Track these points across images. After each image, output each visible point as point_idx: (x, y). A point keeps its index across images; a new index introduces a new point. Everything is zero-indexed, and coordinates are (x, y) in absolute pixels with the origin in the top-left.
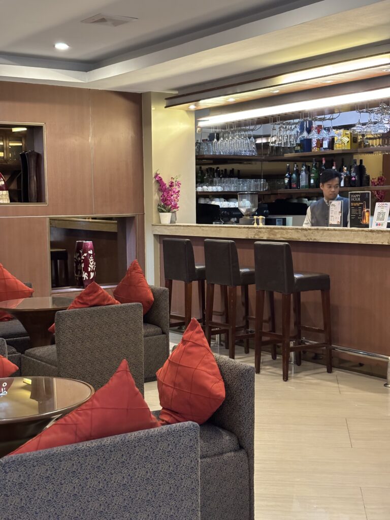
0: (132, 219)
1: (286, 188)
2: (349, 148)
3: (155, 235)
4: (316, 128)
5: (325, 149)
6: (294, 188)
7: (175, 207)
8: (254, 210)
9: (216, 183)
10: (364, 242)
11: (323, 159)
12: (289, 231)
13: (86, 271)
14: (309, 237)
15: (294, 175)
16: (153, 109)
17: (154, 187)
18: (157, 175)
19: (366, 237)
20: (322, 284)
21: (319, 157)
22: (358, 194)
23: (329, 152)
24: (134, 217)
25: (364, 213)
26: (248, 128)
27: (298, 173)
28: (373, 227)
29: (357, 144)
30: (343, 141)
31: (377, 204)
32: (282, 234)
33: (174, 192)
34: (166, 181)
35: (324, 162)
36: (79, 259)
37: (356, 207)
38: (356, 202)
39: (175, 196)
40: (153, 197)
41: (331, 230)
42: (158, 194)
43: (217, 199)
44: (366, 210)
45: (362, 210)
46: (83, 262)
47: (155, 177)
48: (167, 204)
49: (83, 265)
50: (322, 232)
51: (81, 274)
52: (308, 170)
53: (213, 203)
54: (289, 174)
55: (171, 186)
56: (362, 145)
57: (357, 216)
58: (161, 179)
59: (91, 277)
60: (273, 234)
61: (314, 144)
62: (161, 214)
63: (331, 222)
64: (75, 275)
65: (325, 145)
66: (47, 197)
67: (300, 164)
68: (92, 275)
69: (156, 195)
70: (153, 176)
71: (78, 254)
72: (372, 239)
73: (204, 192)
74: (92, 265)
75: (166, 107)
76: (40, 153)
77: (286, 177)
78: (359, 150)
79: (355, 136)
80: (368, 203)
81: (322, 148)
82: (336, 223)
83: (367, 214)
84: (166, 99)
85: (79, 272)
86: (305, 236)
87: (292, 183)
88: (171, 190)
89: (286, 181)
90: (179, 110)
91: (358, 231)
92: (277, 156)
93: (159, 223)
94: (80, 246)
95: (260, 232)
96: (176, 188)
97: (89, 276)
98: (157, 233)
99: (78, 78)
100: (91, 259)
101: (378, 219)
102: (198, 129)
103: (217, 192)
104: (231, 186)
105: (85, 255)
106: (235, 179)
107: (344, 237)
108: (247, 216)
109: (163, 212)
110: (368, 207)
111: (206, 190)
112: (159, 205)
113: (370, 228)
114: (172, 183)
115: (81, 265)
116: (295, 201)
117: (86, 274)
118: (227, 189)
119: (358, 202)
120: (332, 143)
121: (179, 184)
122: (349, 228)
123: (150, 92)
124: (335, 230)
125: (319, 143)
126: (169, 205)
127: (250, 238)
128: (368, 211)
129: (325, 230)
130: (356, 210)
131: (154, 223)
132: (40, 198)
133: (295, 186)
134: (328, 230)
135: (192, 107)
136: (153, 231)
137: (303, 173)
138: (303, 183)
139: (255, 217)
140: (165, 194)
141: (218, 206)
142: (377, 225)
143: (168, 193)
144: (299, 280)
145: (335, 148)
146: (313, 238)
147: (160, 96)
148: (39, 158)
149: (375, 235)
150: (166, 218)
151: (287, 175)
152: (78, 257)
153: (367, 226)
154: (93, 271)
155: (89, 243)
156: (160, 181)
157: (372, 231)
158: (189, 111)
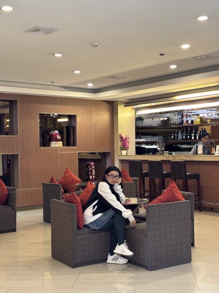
0: (109, 153)
1: (172, 140)
2: (200, 124)
3: (119, 160)
4: (185, 115)
5: (189, 124)
6: (176, 140)
7: (128, 148)
8: (163, 149)
9: (142, 138)
10: (213, 160)
11: (189, 128)
12: (182, 156)
13: (91, 175)
14: (190, 159)
15: (176, 135)
16: (119, 107)
17: (119, 140)
18: (120, 135)
19: (214, 158)
20: (197, 177)
21: (186, 127)
22: (210, 142)
23: (192, 125)
24: (110, 152)
25: (212, 149)
26: (158, 115)
27: (178, 134)
28: (216, 155)
29: (202, 122)
30: (197, 121)
31: (217, 146)
32: (179, 158)
33: (127, 142)
34: (124, 137)
35: (189, 129)
36: (88, 170)
37: (209, 147)
38: (209, 145)
39: (128, 143)
40: (118, 144)
41: (200, 156)
42: (121, 142)
43: (143, 145)
44: (213, 148)
45: (211, 148)
46: (90, 172)
47: (120, 136)
48: (124, 147)
49: (90, 173)
50: (195, 157)
51: (89, 176)
52: (182, 132)
53: (142, 146)
54: (174, 134)
55: (126, 139)
56: (205, 122)
57: (209, 150)
58: (122, 136)
59: (94, 178)
60: (175, 158)
61: (185, 122)
62: (122, 151)
63: (198, 153)
64: (86, 177)
65: (190, 122)
66: (77, 144)
67: (178, 130)
68: (94, 177)
69: (120, 143)
70: (119, 135)
71: (87, 168)
72: (216, 159)
73: (138, 142)
74: (94, 173)
75: (124, 107)
76: (75, 126)
77: (172, 135)
78: (204, 124)
79: (202, 119)
80: (213, 145)
81: (188, 123)
82: (201, 153)
83: (213, 150)
84: (124, 103)
85: (88, 176)
86: (188, 158)
87: (175, 138)
88: (126, 141)
89: (173, 137)
90: (129, 108)
91: (210, 156)
92: (166, 126)
93: (121, 155)
94: (88, 165)
95: (169, 157)
96: (128, 140)
97: (93, 177)
98: (120, 159)
99: (92, 96)
100: (94, 170)
101: (218, 151)
102: (136, 116)
103: (143, 142)
104: (149, 139)
105: (91, 168)
106: (150, 136)
107: (205, 159)
108: (160, 151)
109: (123, 150)
110: (213, 147)
111: (139, 141)
112: (121, 147)
113: (214, 155)
114: (126, 138)
115: (89, 173)
116: (175, 146)
117: (91, 176)
118: (147, 141)
119: (210, 145)
120: (192, 122)
121: (129, 138)
122: (206, 155)
123: (117, 101)
124: (201, 156)
125: (187, 122)
126: (125, 147)
127: (164, 160)
128: (213, 149)
129: (197, 156)
130: (209, 148)
131: (119, 155)
132: (74, 144)
133: (176, 139)
134: (198, 156)
135: (135, 107)
136: (119, 158)
137: (180, 134)
138: (180, 138)
139: (165, 152)
140: (124, 142)
141: (145, 148)
142: (217, 154)
143: (125, 142)
144: (189, 175)
145: (194, 124)
146: (192, 159)
147: (122, 102)
148: (74, 128)
149: (217, 157)
150: (124, 152)
151: (173, 134)
152: (87, 169)
153: (213, 154)
154: (94, 175)
155: (93, 163)
156: (121, 137)
157: (216, 156)
158: (132, 108)
